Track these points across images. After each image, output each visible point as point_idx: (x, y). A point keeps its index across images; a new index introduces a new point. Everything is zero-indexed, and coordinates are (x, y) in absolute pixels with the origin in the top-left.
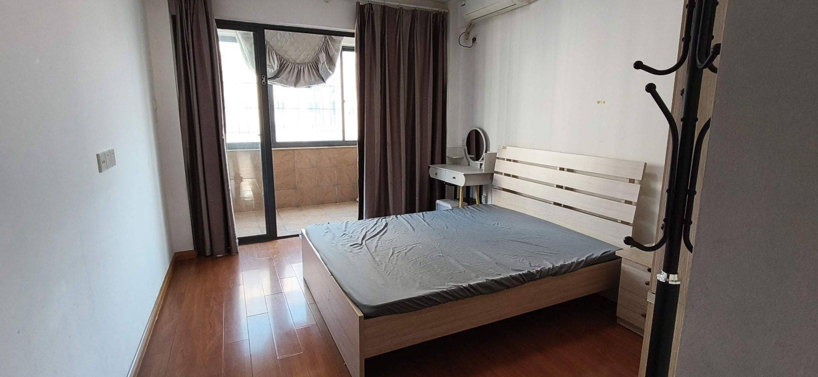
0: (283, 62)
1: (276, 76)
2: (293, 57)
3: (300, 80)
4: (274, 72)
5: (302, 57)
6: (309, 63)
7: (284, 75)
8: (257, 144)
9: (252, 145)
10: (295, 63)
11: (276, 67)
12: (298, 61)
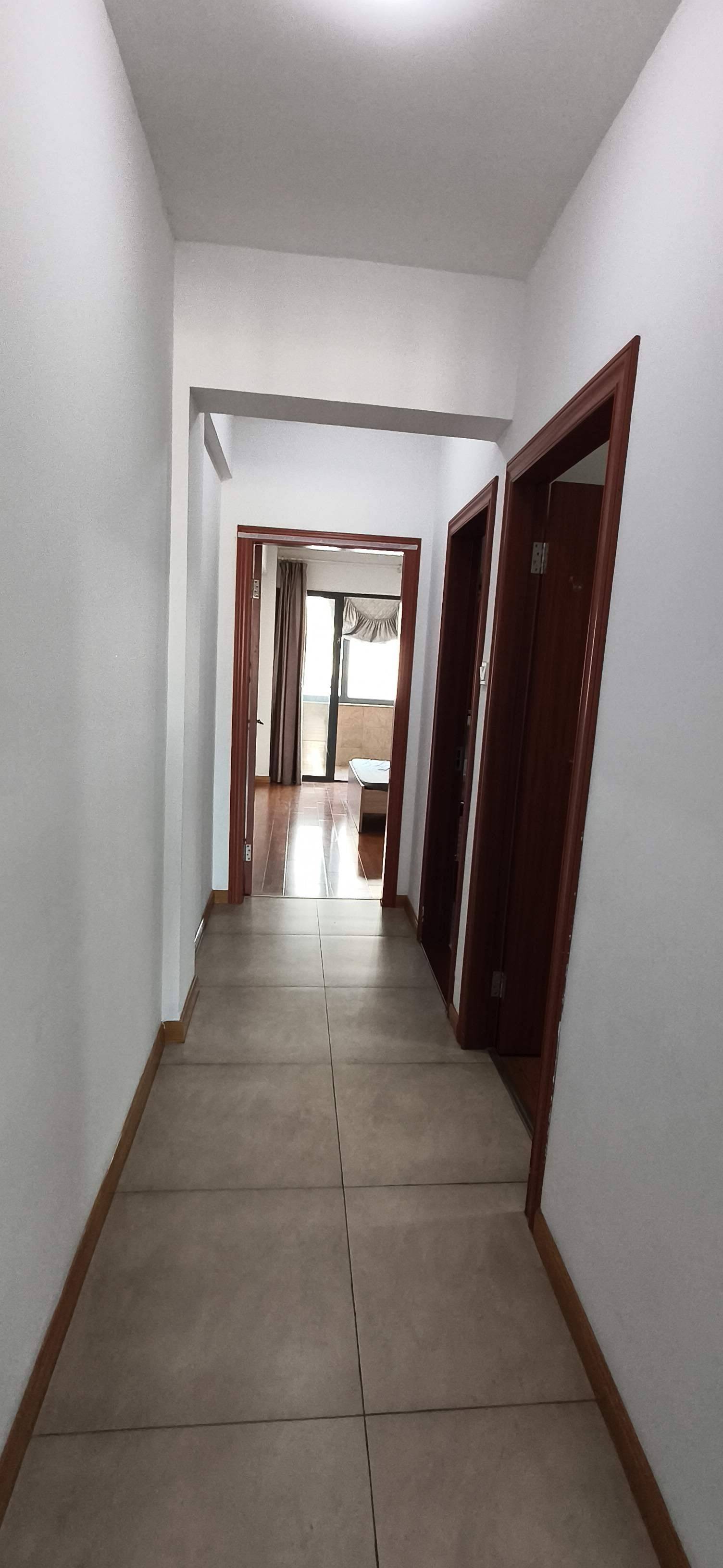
0: (362, 618)
1: (353, 632)
2: (372, 613)
3: (376, 636)
4: (351, 629)
5: (381, 614)
6: (387, 619)
7: (361, 631)
8: (327, 697)
9: (322, 699)
10: (372, 620)
11: (354, 623)
12: (376, 617)
